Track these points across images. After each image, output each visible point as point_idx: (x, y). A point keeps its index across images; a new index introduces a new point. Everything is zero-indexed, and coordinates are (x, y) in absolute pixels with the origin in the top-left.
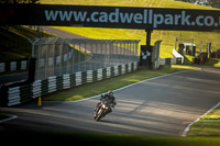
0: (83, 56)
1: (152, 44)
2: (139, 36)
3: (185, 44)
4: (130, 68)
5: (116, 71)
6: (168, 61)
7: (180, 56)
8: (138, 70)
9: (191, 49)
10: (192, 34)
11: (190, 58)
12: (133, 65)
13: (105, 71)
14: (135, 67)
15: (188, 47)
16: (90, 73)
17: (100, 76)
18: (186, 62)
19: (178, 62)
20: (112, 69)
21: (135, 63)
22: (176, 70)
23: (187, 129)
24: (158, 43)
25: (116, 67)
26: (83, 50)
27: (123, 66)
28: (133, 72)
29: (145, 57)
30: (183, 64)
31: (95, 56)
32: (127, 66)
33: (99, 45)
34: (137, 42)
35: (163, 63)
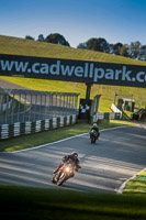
0: (22, 106)
1: (92, 98)
2: (79, 89)
3: (125, 100)
4: (68, 122)
5: (55, 124)
6: (107, 116)
7: (118, 111)
8: (76, 123)
9: (130, 104)
10: (132, 90)
11: (129, 114)
12: (71, 118)
13: (43, 123)
14: (74, 120)
15: (127, 103)
16: (28, 124)
17: (38, 127)
18: (124, 118)
19: (117, 117)
20: (51, 121)
21: (74, 116)
22: (113, 125)
24: (98, 97)
25: (55, 119)
26: (23, 100)
27: (62, 119)
28: (71, 125)
29: (84, 111)
30: (122, 119)
31: (33, 107)
32: (65, 119)
33: (39, 97)
34: (77, 95)
35: (102, 117)
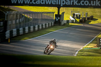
0: (29, 20)
1: (60, 14)
2: (54, 10)
3: (76, 14)
4: (50, 25)
5: (44, 26)
6: (68, 21)
7: (73, 19)
8: (54, 26)
9: (78, 16)
10: (79, 9)
11: (78, 20)
12: (51, 23)
13: (39, 26)
14: (53, 24)
15: (77, 15)
16: (32, 27)
17: (36, 28)
18: (76, 22)
19: (73, 22)
20: (42, 25)
21: (53, 23)
22: (71, 26)
23: (77, 53)
24: (63, 13)
25: (44, 24)
26: (29, 17)
27: (47, 24)
28: (52, 26)
29: (57, 20)
30: (75, 23)
31: (34, 19)
32: (49, 24)
33: (36, 15)
34: (53, 13)
35: (66, 22)
